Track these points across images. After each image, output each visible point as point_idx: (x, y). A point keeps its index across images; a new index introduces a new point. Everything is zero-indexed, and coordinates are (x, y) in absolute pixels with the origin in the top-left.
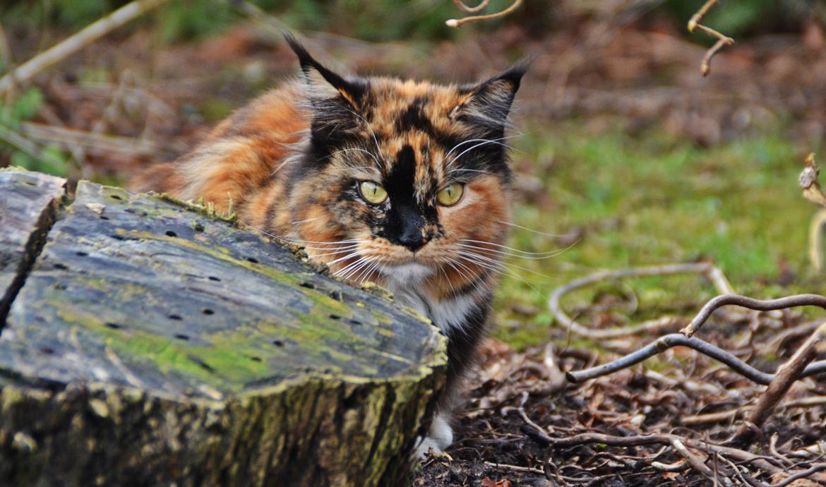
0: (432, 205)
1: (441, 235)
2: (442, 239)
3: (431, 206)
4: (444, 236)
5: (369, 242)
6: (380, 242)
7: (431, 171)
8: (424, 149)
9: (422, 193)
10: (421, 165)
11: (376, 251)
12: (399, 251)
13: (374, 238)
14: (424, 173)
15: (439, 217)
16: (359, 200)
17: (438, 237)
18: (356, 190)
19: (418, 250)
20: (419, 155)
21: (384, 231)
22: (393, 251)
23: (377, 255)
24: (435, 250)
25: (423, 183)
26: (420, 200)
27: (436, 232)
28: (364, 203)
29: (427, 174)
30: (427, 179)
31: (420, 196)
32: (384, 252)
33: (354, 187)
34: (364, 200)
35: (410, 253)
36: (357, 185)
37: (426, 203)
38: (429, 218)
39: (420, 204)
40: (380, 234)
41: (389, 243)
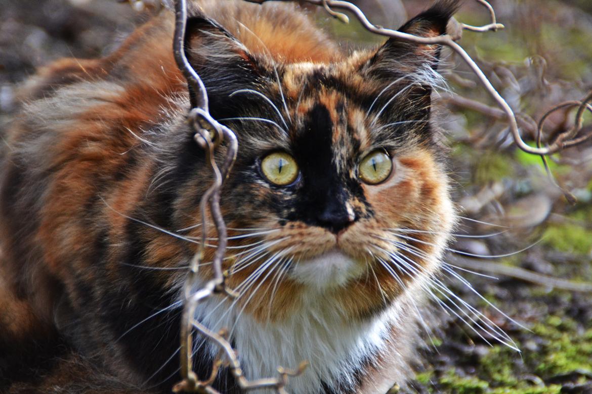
0: (355, 177)
1: (370, 215)
2: (373, 221)
3: (354, 179)
4: (375, 218)
5: (277, 232)
6: (292, 227)
7: (351, 130)
8: (339, 107)
9: (342, 157)
10: (337, 124)
11: (288, 239)
12: (319, 234)
13: (282, 224)
14: (343, 132)
15: (365, 195)
16: (260, 182)
17: (367, 217)
18: (255, 170)
19: (343, 233)
20: (334, 114)
21: (296, 212)
22: (309, 234)
23: (290, 245)
24: (364, 234)
25: (342, 144)
26: (341, 168)
27: (364, 210)
28: (267, 185)
29: (346, 134)
30: (347, 140)
31: (340, 161)
32: (297, 239)
33: (253, 167)
34: (267, 181)
35: (331, 236)
36: (257, 164)
37: (348, 175)
38: (353, 192)
39: (341, 174)
40: (292, 218)
41: (304, 225)
